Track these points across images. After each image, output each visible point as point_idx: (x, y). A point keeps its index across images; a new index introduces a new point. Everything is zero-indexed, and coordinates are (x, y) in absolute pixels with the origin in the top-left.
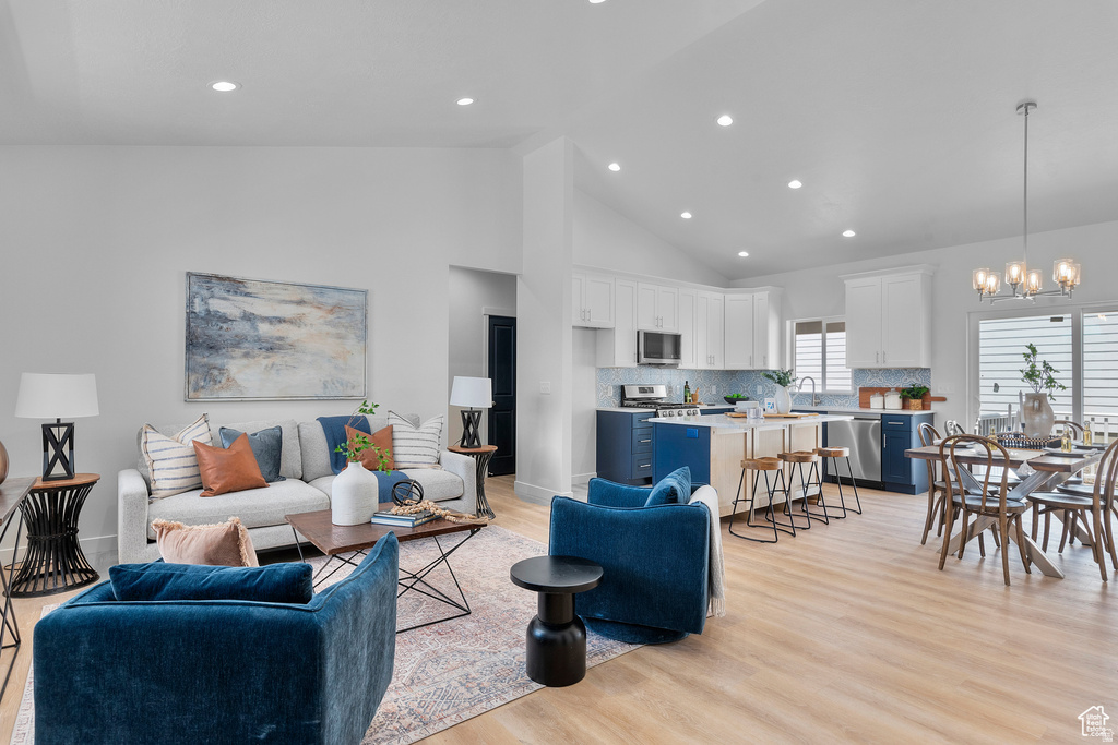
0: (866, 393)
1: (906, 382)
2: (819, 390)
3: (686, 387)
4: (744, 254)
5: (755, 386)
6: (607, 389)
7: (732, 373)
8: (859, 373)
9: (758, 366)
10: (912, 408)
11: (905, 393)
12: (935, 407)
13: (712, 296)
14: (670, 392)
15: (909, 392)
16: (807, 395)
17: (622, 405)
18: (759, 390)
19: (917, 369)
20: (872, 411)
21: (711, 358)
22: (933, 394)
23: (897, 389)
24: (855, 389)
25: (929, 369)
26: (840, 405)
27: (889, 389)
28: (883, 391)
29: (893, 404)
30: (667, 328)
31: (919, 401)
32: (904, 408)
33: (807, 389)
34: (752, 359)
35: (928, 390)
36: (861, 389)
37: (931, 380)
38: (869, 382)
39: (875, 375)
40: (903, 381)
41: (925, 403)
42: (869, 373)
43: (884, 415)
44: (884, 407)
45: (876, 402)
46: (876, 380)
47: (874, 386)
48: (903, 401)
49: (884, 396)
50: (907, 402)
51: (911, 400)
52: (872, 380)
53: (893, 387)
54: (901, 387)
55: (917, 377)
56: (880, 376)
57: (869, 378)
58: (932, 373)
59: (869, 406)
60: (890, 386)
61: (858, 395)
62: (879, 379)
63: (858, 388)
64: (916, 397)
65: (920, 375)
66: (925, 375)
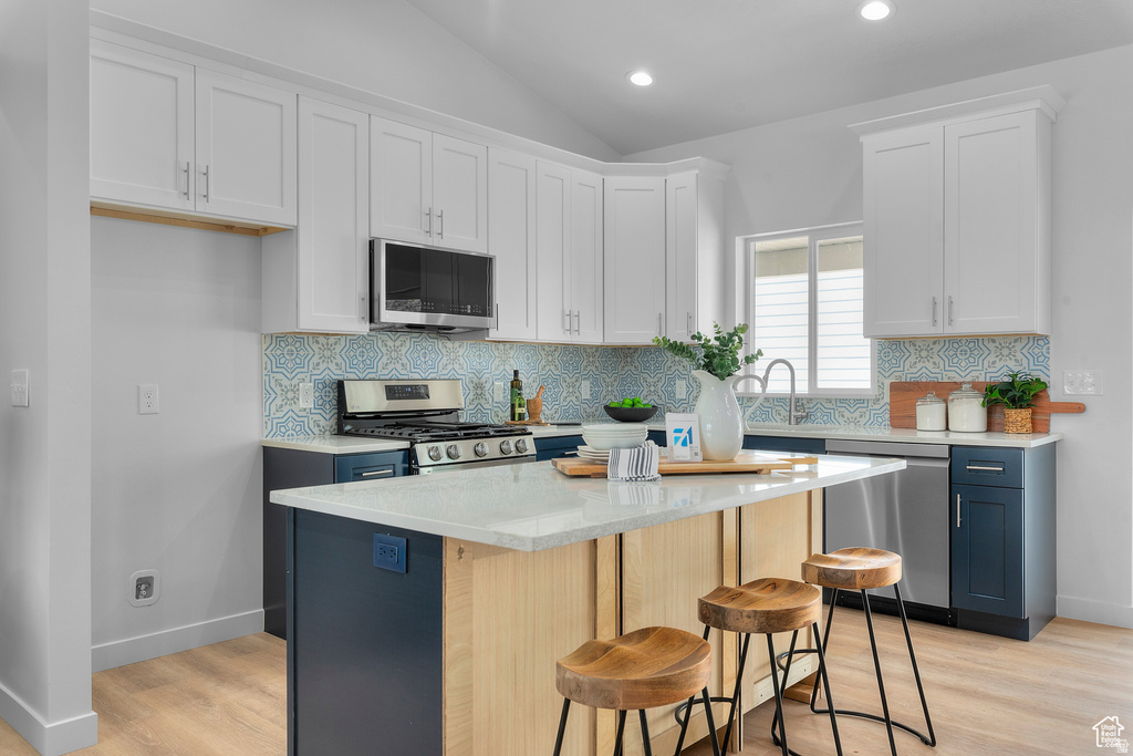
0: (904, 397)
1: (997, 370)
2: (802, 388)
3: (516, 385)
4: (641, 79)
5: (671, 382)
6: (295, 389)
7: (622, 355)
8: (890, 347)
9: (676, 335)
10: (1009, 428)
11: (996, 395)
12: (1061, 426)
13: (575, 174)
14: (479, 396)
15: (1003, 392)
16: (779, 399)
17: (340, 432)
18: (681, 389)
19: (1017, 337)
20: (920, 436)
21: (571, 319)
22: (1054, 395)
23: (975, 386)
24: (881, 386)
25: (1035, 338)
26: (848, 422)
27: (957, 386)
28: (944, 391)
29: (967, 422)
30: (457, 239)
31: (1026, 413)
32: (990, 427)
33: (779, 384)
34: (662, 320)
35: (1045, 386)
36: (895, 387)
37: (1050, 363)
38: (912, 370)
39: (924, 354)
40: (986, 366)
41: (1038, 417)
42: (912, 349)
43: (951, 446)
44: (947, 429)
45: (929, 416)
46: (927, 364)
47: (924, 380)
48: (990, 413)
49: (946, 401)
50: (997, 417)
51: (1007, 411)
52: (919, 366)
53: (967, 379)
54: (982, 379)
55: (1019, 356)
56: (935, 356)
57: (912, 359)
58: (1051, 345)
59: (913, 426)
60: (958, 379)
61: (887, 399)
62: (934, 363)
63: (887, 383)
64: (1017, 403)
65: (1024, 351)
66: (1037, 351)
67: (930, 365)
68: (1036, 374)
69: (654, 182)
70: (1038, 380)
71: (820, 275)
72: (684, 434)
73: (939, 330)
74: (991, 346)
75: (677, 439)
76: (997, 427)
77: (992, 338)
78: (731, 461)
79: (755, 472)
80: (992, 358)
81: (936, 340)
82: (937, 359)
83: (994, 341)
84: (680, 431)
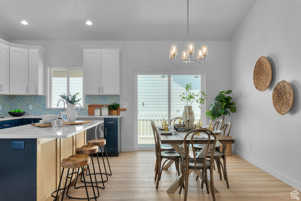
0: (91, 109)
1: (111, 102)
4: (24, 23)
7: (10, 98)
8: (88, 97)
9: (32, 93)
10: (113, 114)
12: (122, 114)
18: (31, 107)
19: (114, 96)
20: (95, 117)
21: (1, 87)
22: (121, 107)
23: (106, 106)
24: (86, 106)
25: (118, 96)
28: (100, 107)
29: (105, 113)
31: (116, 111)
32: (109, 115)
34: (27, 89)
35: (119, 106)
36: (89, 106)
37: (120, 101)
38: (93, 102)
39: (95, 99)
40: (108, 101)
41: (118, 112)
42: (93, 97)
43: (104, 118)
44: (101, 115)
45: (97, 112)
46: (96, 101)
47: (95, 104)
48: (109, 111)
49: (101, 109)
50: (111, 112)
51: (113, 111)
52: (94, 101)
53: (105, 104)
54: (107, 104)
55: (114, 99)
56: (98, 99)
57: (93, 100)
58: (120, 97)
59: (94, 115)
60: (103, 104)
61: (87, 109)
62: (98, 101)
63: (87, 105)
64: (115, 109)
65: (115, 98)
66: (118, 98)
67: (97, 101)
68: (118, 103)
69: (25, 50)
70: (118, 104)
71: (71, 79)
72: (65, 117)
73: (100, 94)
74: (109, 97)
75: (64, 118)
76: (110, 114)
77: (109, 96)
78: (74, 122)
79: (81, 124)
80: (109, 100)
81: (98, 96)
82: (98, 100)
83: (110, 96)
84: (64, 116)
